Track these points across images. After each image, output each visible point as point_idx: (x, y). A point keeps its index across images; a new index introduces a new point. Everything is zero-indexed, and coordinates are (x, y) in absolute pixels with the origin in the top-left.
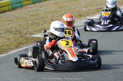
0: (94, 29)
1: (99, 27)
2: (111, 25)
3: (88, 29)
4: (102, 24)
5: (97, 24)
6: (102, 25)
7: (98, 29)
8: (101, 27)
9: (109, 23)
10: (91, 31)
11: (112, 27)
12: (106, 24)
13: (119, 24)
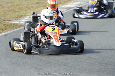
0: (81, 16)
1: (86, 15)
2: (97, 13)
3: (76, 16)
4: (89, 11)
5: (85, 11)
6: (89, 13)
7: (85, 16)
8: (88, 14)
9: (96, 11)
10: (79, 18)
11: (98, 15)
12: (92, 11)
13: (105, 12)
